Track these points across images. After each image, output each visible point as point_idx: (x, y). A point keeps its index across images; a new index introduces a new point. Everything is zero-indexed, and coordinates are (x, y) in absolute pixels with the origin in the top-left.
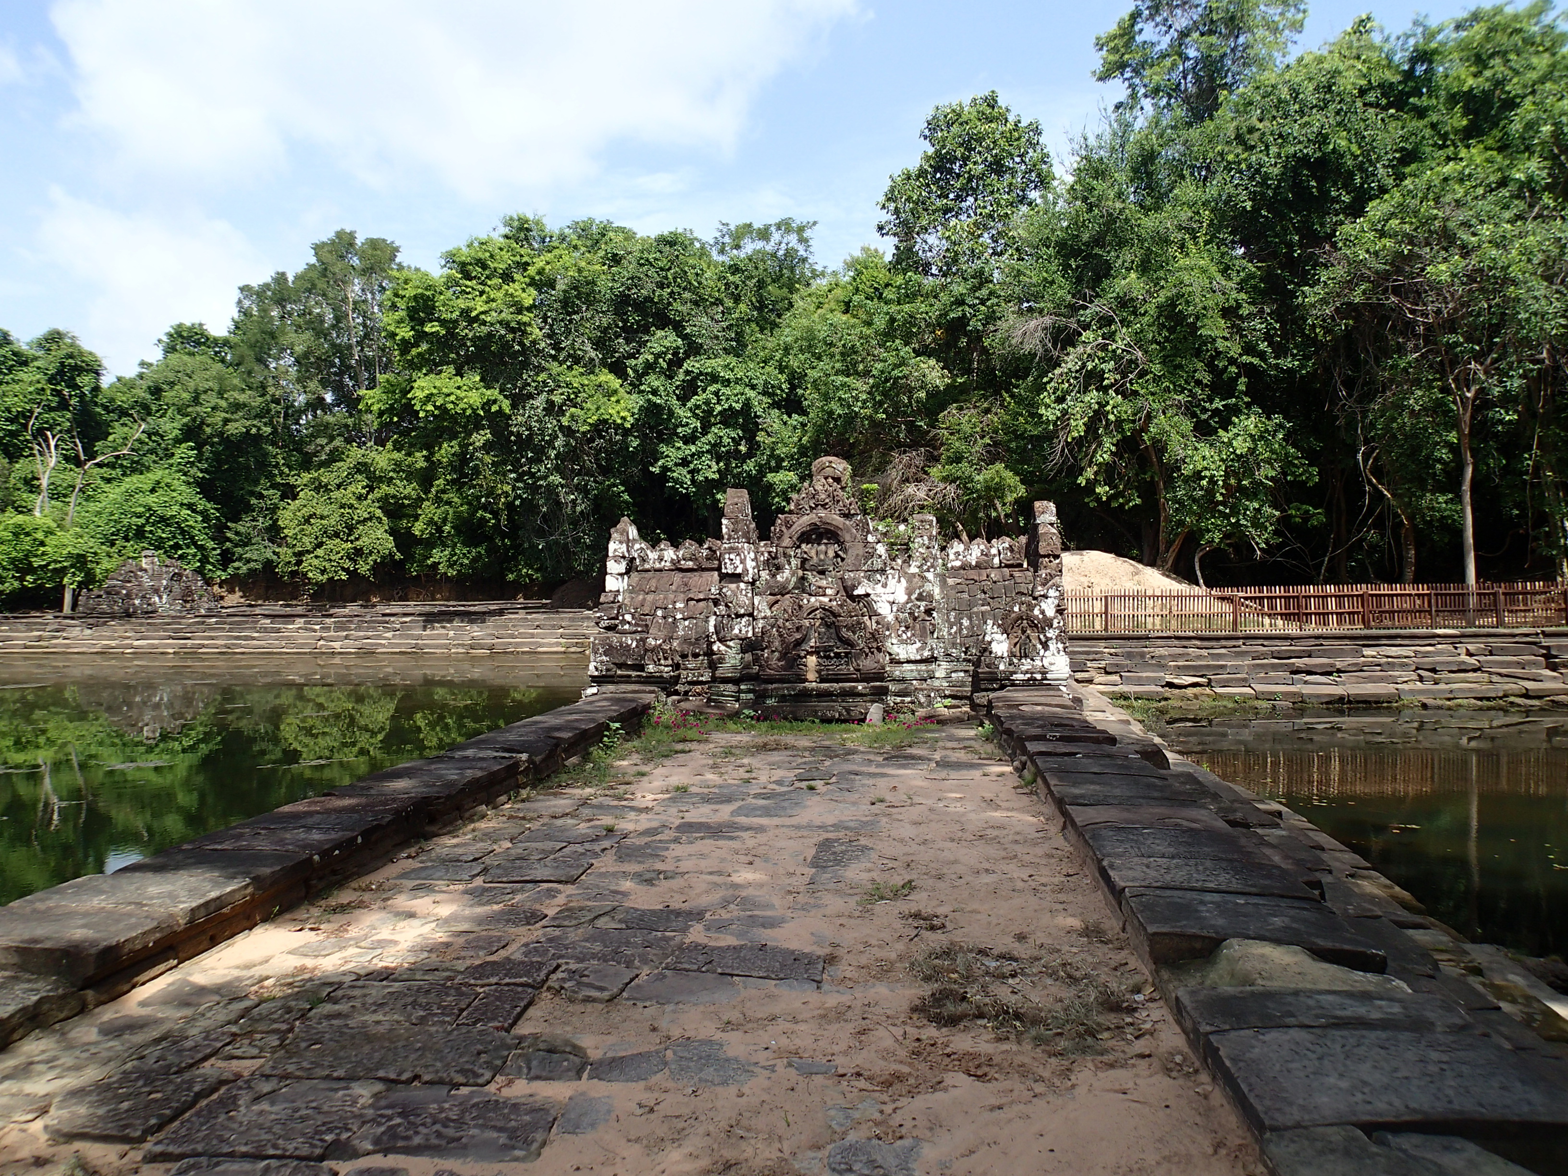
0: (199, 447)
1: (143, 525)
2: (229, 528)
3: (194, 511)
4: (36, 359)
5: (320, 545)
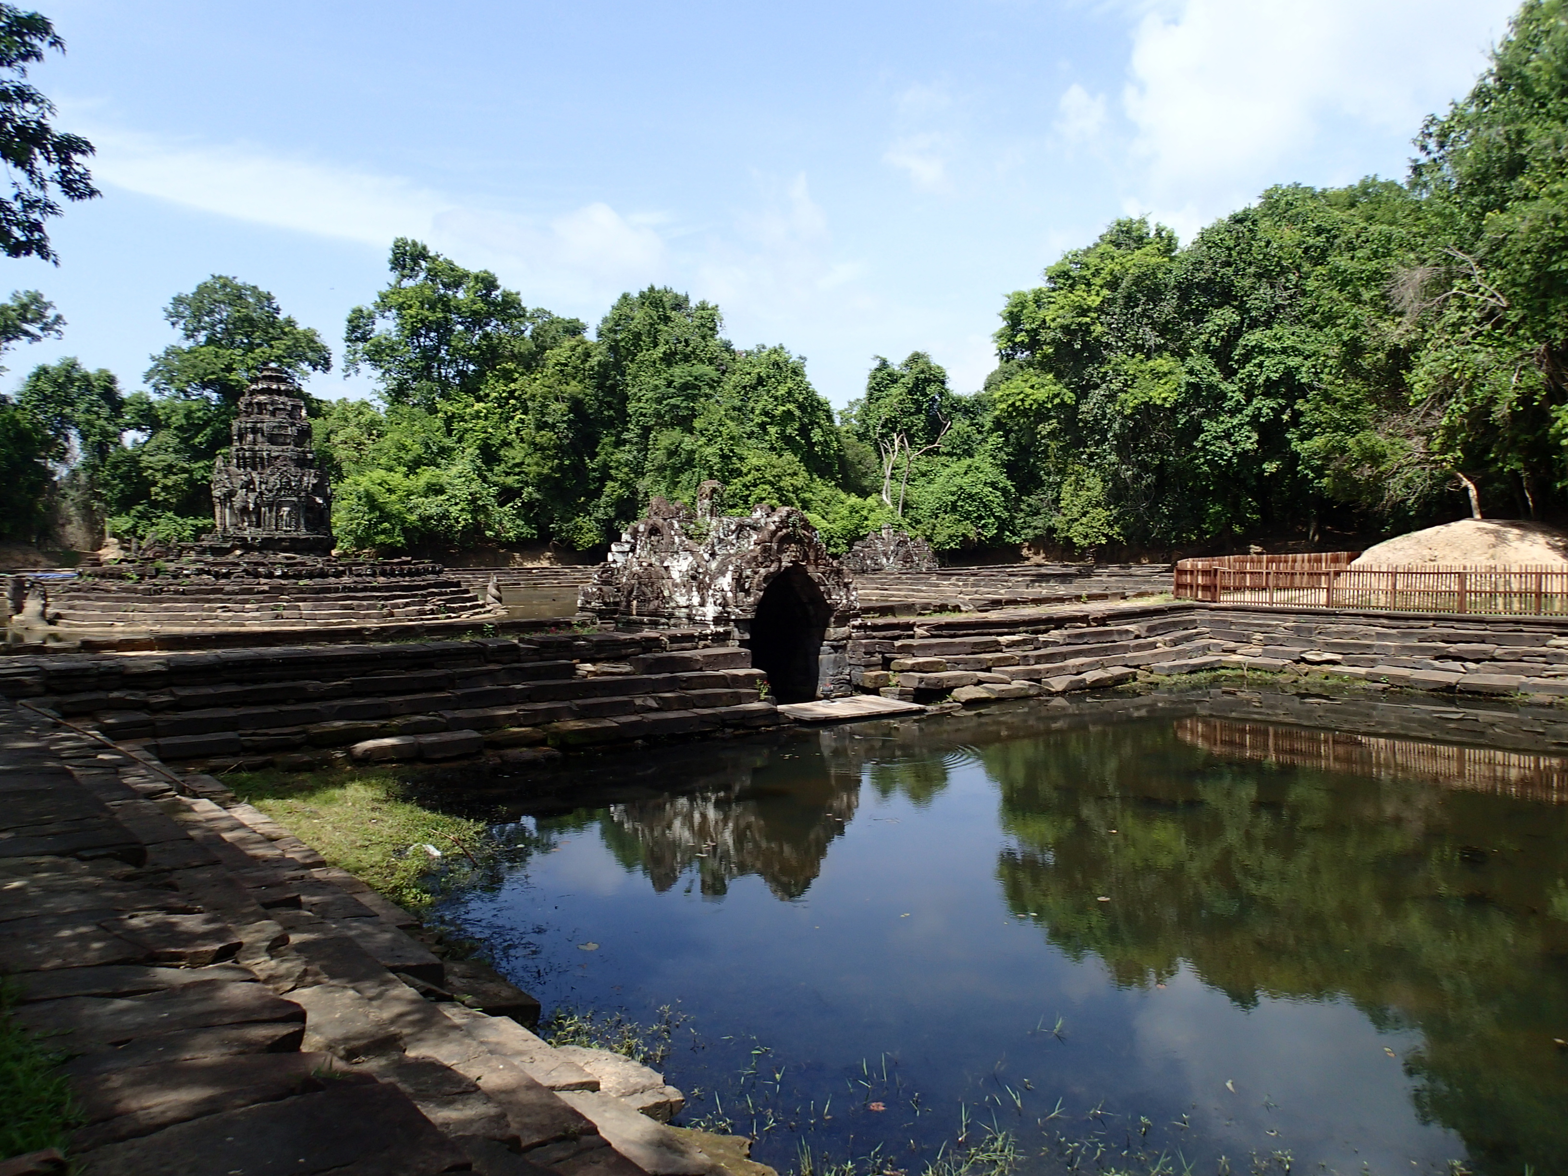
0: (1006, 436)
1: (956, 501)
2: (1023, 501)
3: (996, 488)
4: (903, 376)
5: (1084, 514)
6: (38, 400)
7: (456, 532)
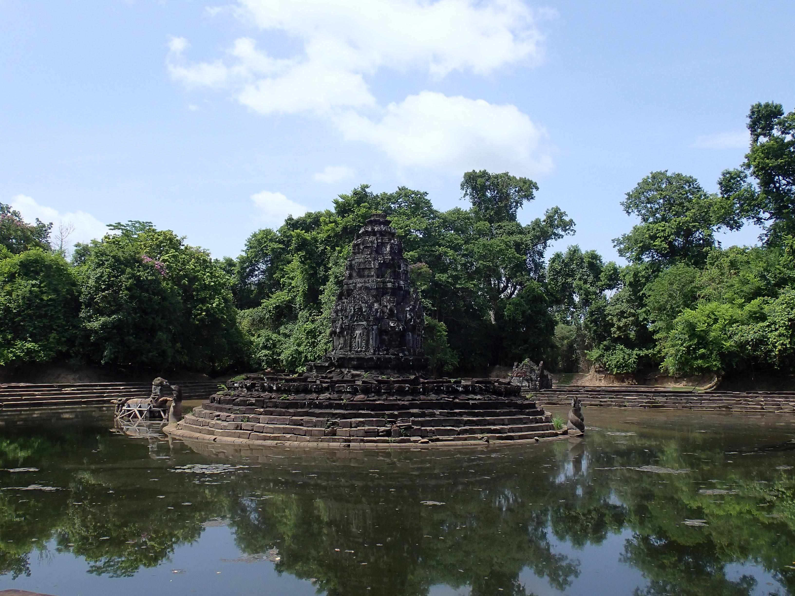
6: (553, 275)
7: (775, 356)
